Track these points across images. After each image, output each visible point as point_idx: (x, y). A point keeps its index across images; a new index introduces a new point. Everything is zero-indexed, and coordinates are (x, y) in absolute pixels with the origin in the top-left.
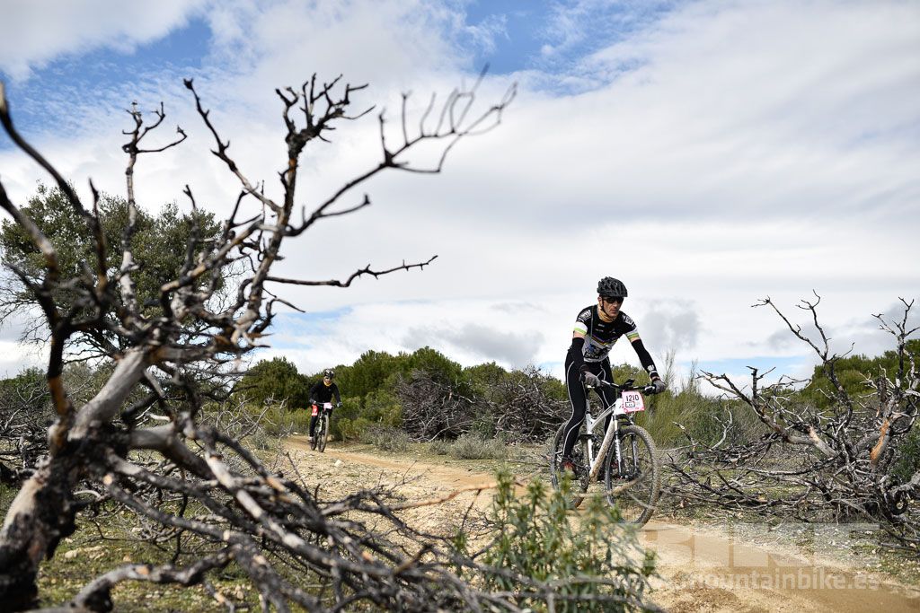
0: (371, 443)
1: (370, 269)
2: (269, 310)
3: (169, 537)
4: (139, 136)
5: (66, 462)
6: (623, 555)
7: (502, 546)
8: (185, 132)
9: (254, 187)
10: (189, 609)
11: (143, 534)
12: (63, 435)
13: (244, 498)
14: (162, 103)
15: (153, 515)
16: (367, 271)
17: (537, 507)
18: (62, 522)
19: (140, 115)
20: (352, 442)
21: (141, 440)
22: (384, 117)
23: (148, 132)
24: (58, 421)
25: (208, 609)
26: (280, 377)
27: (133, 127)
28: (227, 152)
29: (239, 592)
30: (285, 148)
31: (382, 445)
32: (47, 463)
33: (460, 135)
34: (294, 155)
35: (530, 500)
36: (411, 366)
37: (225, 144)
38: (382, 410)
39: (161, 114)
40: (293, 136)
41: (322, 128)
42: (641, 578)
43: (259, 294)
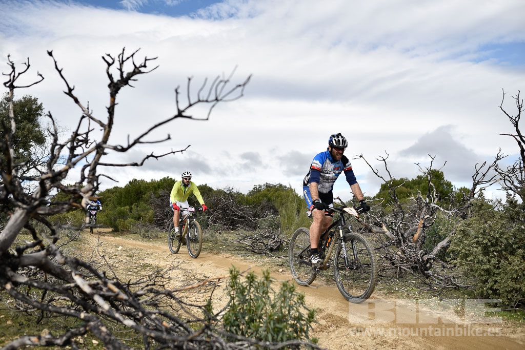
0: (137, 233)
1: (153, 154)
2: (97, 182)
4: (15, 78)
6: (297, 311)
7: (233, 310)
8: (42, 75)
13: (98, 299)
14: (28, 58)
16: (152, 156)
17: (251, 288)
19: (13, 64)
20: (125, 233)
21: (26, 261)
22: (179, 91)
23: (21, 75)
27: (12, 70)
28: (73, 92)
29: (81, 339)
30: (108, 91)
31: (144, 235)
34: (113, 95)
35: (247, 284)
36: (159, 188)
37: (72, 88)
38: (142, 214)
39: (27, 64)
40: (113, 84)
41: (130, 79)
42: (307, 323)
43: (94, 174)
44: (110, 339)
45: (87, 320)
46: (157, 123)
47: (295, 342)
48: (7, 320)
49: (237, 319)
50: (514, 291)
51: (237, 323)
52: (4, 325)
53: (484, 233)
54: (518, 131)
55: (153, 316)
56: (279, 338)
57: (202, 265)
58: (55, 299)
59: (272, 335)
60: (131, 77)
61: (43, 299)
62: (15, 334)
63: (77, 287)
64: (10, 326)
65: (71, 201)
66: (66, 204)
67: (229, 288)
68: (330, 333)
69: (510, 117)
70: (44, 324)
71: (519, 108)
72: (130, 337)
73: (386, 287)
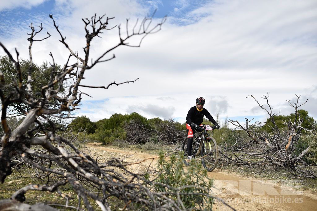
0: (116, 145)
1: (115, 83)
2: (80, 97)
3: (45, 176)
4: (33, 35)
5: (8, 149)
6: (202, 180)
7: (161, 178)
8: (50, 34)
9: (74, 53)
10: (52, 200)
11: (36, 175)
12: (7, 140)
13: (71, 161)
16: (114, 83)
17: (173, 164)
18: (7, 170)
19: (34, 28)
20: (109, 145)
21: (35, 142)
22: (120, 27)
23: (37, 34)
24: (5, 135)
25: (59, 201)
26: (84, 123)
28: (65, 41)
30: (85, 40)
31: (120, 146)
32: (1, 149)
33: (147, 34)
34: (88, 42)
35: (171, 162)
36: (130, 119)
37: (64, 38)
38: (120, 134)
39: (41, 27)
40: (88, 35)
41: (99, 32)
42: (208, 188)
43: (76, 91)
44: (79, 187)
45: (67, 177)
46: (108, 50)
67: (159, 163)
72: (101, 196)
73: (266, 176)
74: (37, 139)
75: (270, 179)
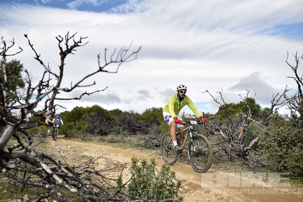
0: (79, 138)
1: (87, 93)
2: (54, 109)
4: (6, 50)
6: (171, 182)
7: (134, 181)
8: (22, 48)
13: (55, 176)
14: (13, 39)
15: (21, 181)
16: (86, 93)
17: (144, 168)
19: (5, 42)
20: (72, 138)
21: (14, 156)
22: (100, 56)
23: (9, 48)
27: (4, 46)
28: (40, 58)
29: (46, 200)
30: (60, 57)
31: (83, 139)
34: (62, 59)
35: (142, 166)
36: (91, 111)
37: (39, 55)
38: (82, 126)
39: (13, 42)
40: (62, 53)
41: (72, 50)
42: (177, 188)
43: (52, 105)
45: (50, 189)
46: (88, 75)
47: (170, 199)
48: (4, 190)
49: (136, 187)
50: (296, 167)
51: (136, 189)
52: (2, 192)
53: (278, 134)
54: (296, 75)
55: (88, 186)
56: (161, 197)
57: (116, 155)
58: (31, 177)
59: (156, 195)
60: (73, 48)
61: (24, 177)
62: (9, 198)
63: (43, 170)
64: (6, 193)
65: (39, 120)
66: (36, 122)
67: (132, 168)
68: (191, 194)
69: (292, 67)
70: (25, 192)
71: (297, 62)
72: (75, 198)
73: (223, 166)
74: (16, 153)
75: (226, 169)
